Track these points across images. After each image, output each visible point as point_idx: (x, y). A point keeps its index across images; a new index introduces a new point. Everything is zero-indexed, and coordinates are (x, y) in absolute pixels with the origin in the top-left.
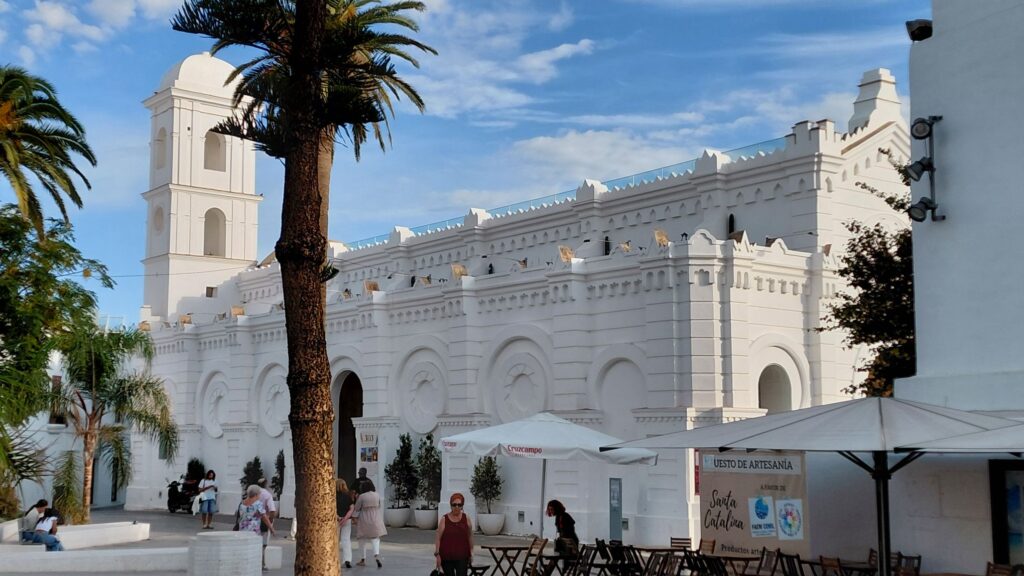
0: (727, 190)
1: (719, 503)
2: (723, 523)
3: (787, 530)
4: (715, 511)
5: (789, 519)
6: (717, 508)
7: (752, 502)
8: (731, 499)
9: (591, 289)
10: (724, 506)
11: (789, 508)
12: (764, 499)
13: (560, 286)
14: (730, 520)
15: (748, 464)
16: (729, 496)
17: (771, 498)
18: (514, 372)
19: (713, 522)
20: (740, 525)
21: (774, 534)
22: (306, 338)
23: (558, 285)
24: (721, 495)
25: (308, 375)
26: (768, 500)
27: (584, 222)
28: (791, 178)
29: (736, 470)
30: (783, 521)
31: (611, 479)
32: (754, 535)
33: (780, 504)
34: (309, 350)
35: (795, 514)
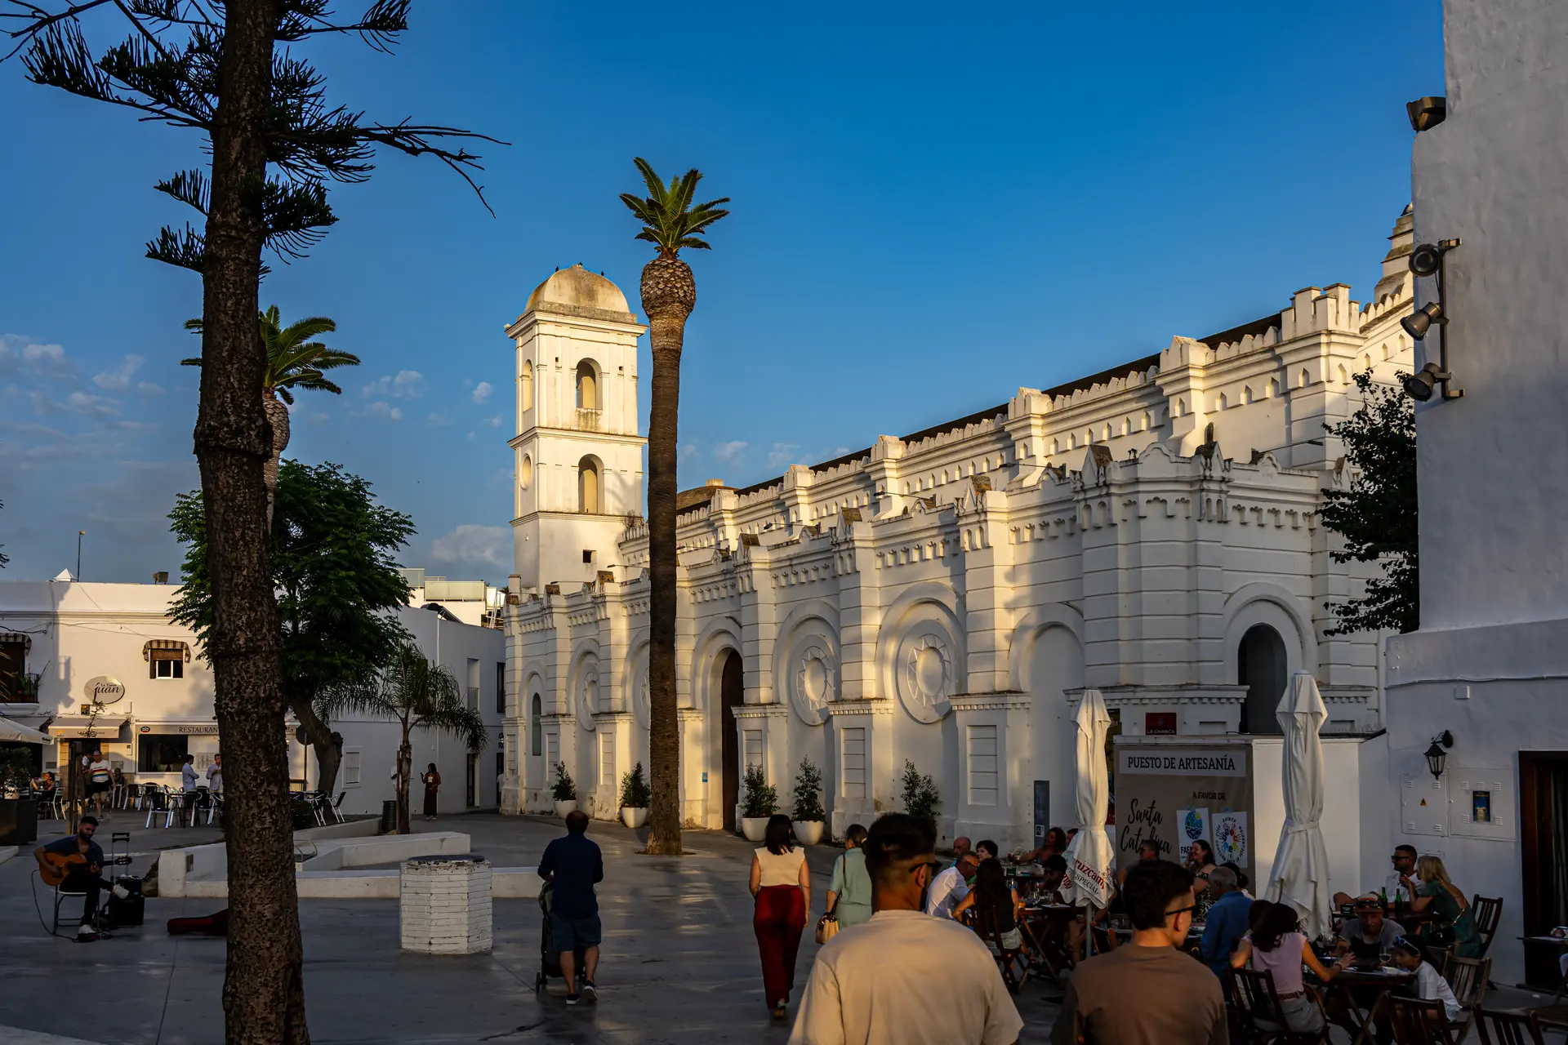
1: (1139, 817)
3: (1227, 854)
4: (1134, 828)
5: (1230, 839)
6: (1137, 824)
7: (1182, 815)
8: (1154, 811)
9: (1015, 532)
10: (1145, 822)
11: (1229, 823)
12: (1197, 810)
15: (1177, 764)
16: (1152, 808)
17: (1206, 810)
18: (921, 646)
22: (231, 579)
23: (971, 528)
24: (1143, 807)
25: (232, 639)
26: (1202, 813)
27: (1019, 445)
28: (1289, 369)
29: (1162, 771)
30: (1221, 843)
31: (1036, 783)
33: (1218, 818)
34: (235, 600)
35: (1237, 832)
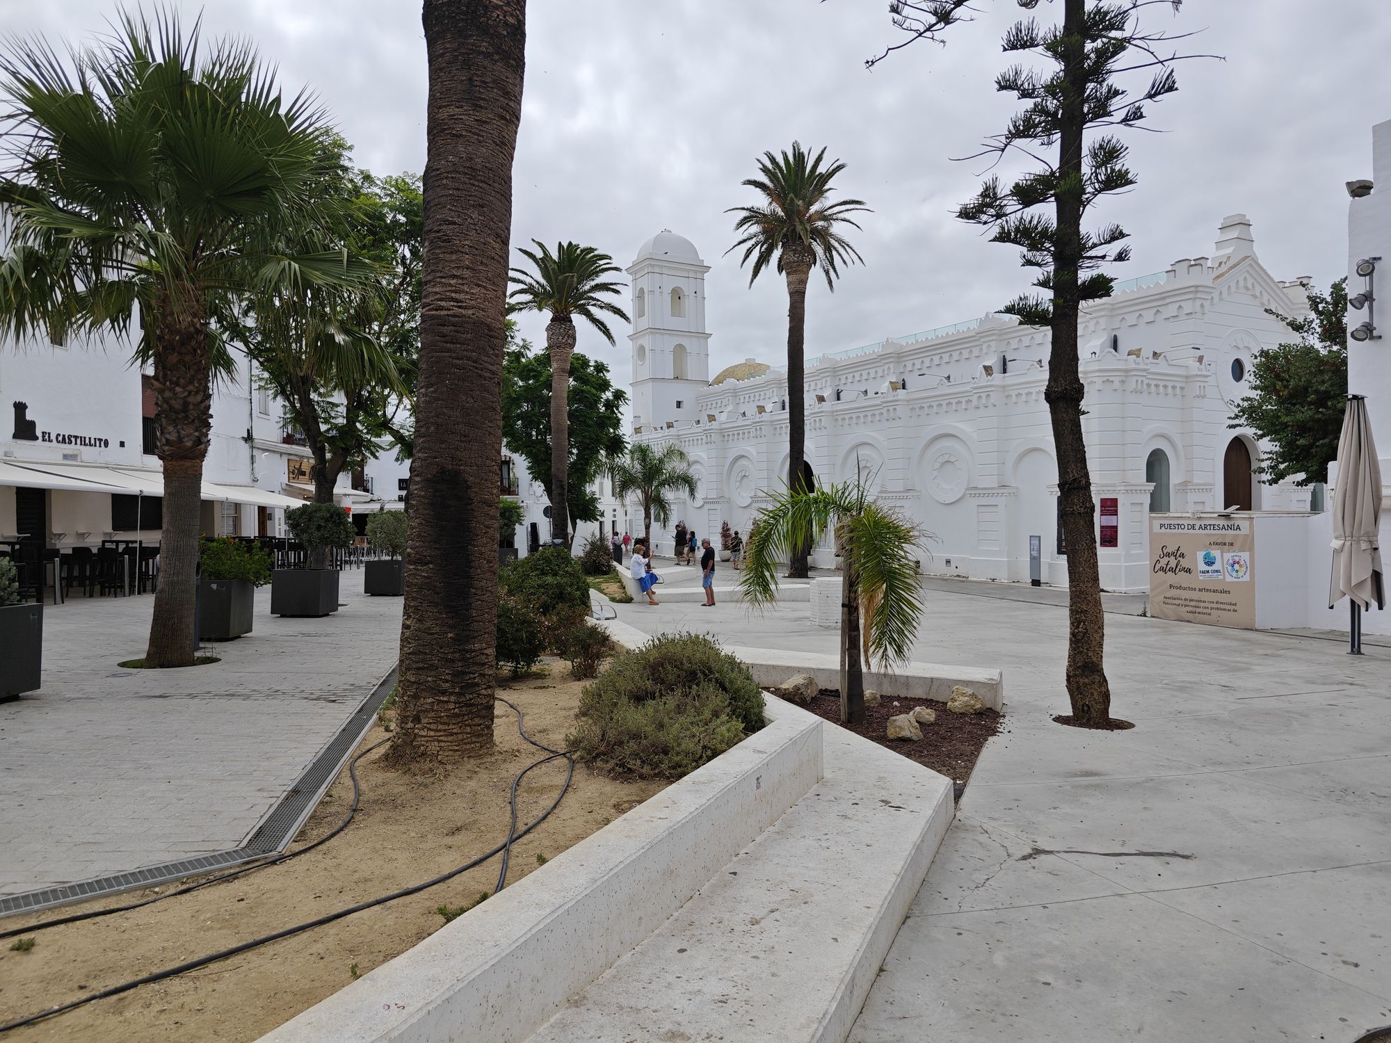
0: (1111, 316)
1: (1168, 555)
2: (1171, 570)
3: (1234, 574)
4: (1164, 561)
5: (1236, 567)
6: (1166, 559)
7: (1200, 555)
8: (1180, 552)
9: (1008, 396)
10: (1173, 557)
11: (1237, 559)
12: (1212, 552)
13: (984, 395)
14: (1179, 567)
15: (1197, 527)
16: (1178, 550)
17: (1219, 551)
18: (941, 460)
19: (1162, 569)
20: (1189, 571)
21: (1221, 577)
23: (981, 395)
24: (1171, 550)
26: (1216, 553)
27: (985, 346)
28: (1170, 306)
30: (1230, 568)
31: (1031, 537)
32: (1201, 578)
33: (1228, 556)
35: (1242, 563)
